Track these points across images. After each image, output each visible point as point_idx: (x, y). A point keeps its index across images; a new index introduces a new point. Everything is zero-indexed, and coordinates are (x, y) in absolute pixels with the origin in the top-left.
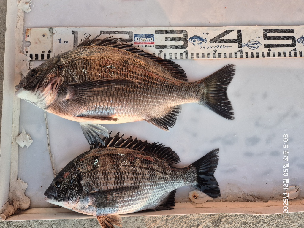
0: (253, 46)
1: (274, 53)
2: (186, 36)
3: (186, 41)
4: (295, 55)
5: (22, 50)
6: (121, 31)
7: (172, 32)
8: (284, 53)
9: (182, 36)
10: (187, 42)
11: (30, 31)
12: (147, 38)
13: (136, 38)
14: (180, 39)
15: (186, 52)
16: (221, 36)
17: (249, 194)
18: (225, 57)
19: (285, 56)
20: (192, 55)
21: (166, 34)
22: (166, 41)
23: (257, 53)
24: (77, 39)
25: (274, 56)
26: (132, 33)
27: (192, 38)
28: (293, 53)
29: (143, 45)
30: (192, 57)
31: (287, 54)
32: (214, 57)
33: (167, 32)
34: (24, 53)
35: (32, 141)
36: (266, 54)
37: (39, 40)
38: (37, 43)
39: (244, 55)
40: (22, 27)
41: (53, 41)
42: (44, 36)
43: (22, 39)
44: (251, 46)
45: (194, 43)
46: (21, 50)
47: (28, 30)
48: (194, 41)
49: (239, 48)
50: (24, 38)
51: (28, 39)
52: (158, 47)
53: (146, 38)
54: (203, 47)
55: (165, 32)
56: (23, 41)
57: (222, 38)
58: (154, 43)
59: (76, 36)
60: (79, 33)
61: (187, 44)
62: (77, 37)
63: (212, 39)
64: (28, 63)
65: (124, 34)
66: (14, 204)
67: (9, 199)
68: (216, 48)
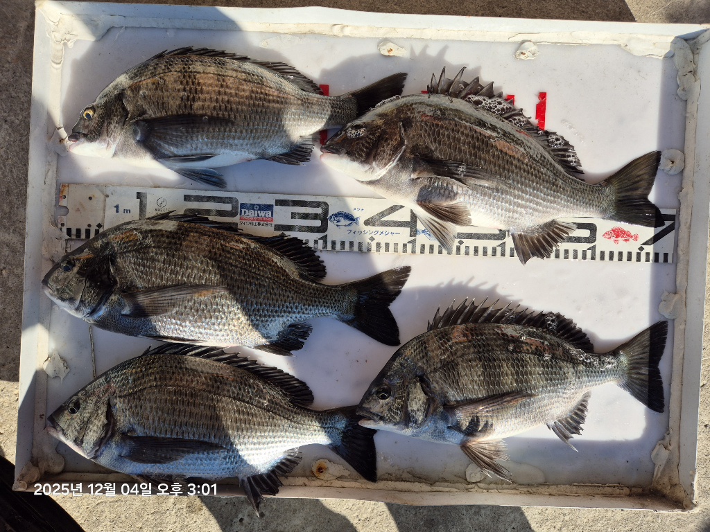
1: (467, 247)
2: (326, 212)
3: (324, 219)
4: (503, 255)
5: (55, 221)
6: (219, 197)
7: (304, 204)
8: (485, 249)
9: (319, 211)
10: (327, 222)
11: (67, 188)
12: (262, 212)
13: (243, 210)
14: (316, 217)
15: (325, 239)
16: (383, 214)
17: (405, 471)
18: (387, 250)
19: (485, 253)
20: (334, 243)
21: (293, 206)
22: (292, 218)
24: (145, 207)
26: (237, 201)
27: (336, 215)
29: (254, 222)
30: (333, 248)
31: (490, 252)
32: (369, 250)
34: (57, 226)
35: (68, 370)
37: (82, 205)
38: (78, 210)
39: (418, 249)
40: (55, 181)
41: (107, 209)
42: (90, 198)
43: (54, 203)
45: (339, 224)
46: (53, 220)
47: (64, 186)
48: (338, 221)
49: (411, 236)
50: (57, 201)
51: (63, 202)
52: (278, 227)
53: (259, 212)
54: (352, 232)
55: (291, 204)
56: (55, 206)
57: (385, 219)
58: (272, 220)
59: (144, 202)
60: (148, 196)
61: (327, 225)
62: (146, 204)
63: (368, 220)
64: (64, 242)
65: (224, 203)
66: (40, 465)
67: (32, 457)
68: (374, 234)
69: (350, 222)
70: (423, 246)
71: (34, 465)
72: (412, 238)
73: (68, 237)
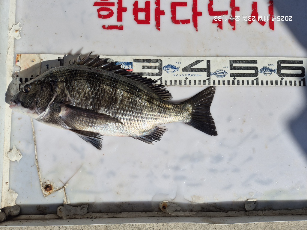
0: (220, 74)
1: (238, 81)
2: (161, 65)
3: (160, 69)
5: (13, 74)
7: (149, 61)
8: (248, 82)
9: (157, 64)
10: (162, 70)
11: (20, 57)
15: (161, 79)
16: (192, 65)
17: (211, 206)
18: (195, 84)
19: (248, 84)
20: (166, 81)
21: (143, 62)
22: (143, 68)
23: (224, 81)
25: (238, 84)
27: (166, 66)
28: (255, 82)
30: (166, 84)
31: (250, 83)
32: (185, 84)
33: (144, 61)
34: (14, 77)
35: (22, 156)
36: (231, 83)
37: (28, 65)
38: (26, 67)
40: (13, 53)
41: (42, 67)
42: (33, 61)
44: (219, 75)
45: (168, 71)
47: (18, 55)
48: (168, 70)
50: (15, 63)
53: (125, 66)
54: (176, 75)
56: (13, 66)
57: (193, 68)
60: (65, 60)
61: (162, 72)
62: (63, 63)
63: (184, 68)
66: (6, 211)
68: (187, 76)
69: (175, 70)
70: (214, 82)
71: (2, 212)
72: (208, 77)
73: (20, 83)
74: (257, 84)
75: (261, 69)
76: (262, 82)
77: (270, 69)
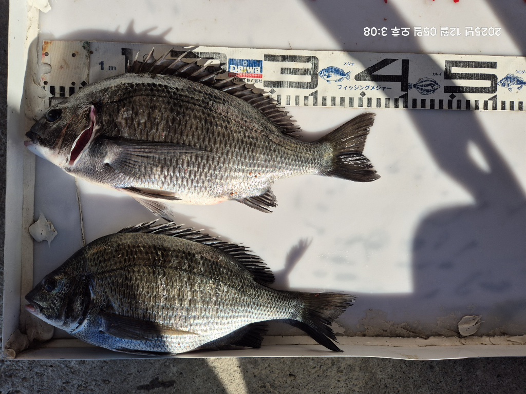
0: (426, 88)
1: (459, 101)
2: (316, 67)
3: (315, 76)
5: (37, 79)
6: (207, 53)
7: (293, 58)
8: (477, 102)
9: (309, 66)
10: (317, 78)
11: (49, 45)
12: (251, 68)
13: (232, 66)
14: (305, 72)
15: (315, 95)
16: (374, 68)
17: (400, 326)
18: (379, 105)
19: (477, 107)
20: (324, 99)
21: (283, 61)
22: (282, 73)
23: (432, 101)
25: (459, 108)
26: (225, 57)
27: (326, 70)
28: (490, 103)
30: (324, 104)
31: (481, 105)
32: (361, 105)
33: (284, 58)
34: (39, 84)
35: (56, 232)
36: (445, 103)
37: (66, 63)
38: (62, 67)
39: (410, 103)
41: (91, 65)
42: (74, 55)
44: (423, 88)
46: (35, 78)
47: (46, 43)
48: (329, 77)
49: (402, 90)
50: (40, 59)
51: (46, 59)
52: (268, 84)
53: (248, 68)
54: (343, 87)
55: (280, 58)
56: (37, 63)
57: (376, 73)
58: (261, 77)
59: (130, 59)
60: (134, 52)
61: (317, 81)
63: (359, 74)
64: (48, 101)
66: (28, 332)
67: (20, 324)
68: (364, 89)
69: (341, 77)
70: (415, 101)
71: (22, 333)
72: (404, 93)
73: (51, 96)
74: (495, 108)
75: (503, 80)
76: (503, 103)
77: (520, 79)
